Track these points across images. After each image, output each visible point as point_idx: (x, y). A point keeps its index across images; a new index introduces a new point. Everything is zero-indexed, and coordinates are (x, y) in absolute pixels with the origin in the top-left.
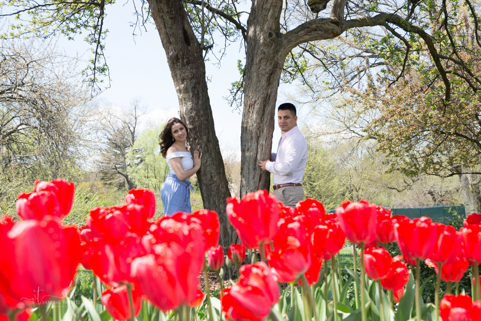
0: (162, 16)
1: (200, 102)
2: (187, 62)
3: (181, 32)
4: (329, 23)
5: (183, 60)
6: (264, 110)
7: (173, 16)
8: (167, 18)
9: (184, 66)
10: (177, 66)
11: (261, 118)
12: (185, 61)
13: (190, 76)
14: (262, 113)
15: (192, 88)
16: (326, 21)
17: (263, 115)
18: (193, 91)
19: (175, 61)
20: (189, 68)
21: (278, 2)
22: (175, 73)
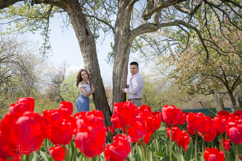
0: (76, 23)
1: (94, 62)
2: (88, 43)
3: (84, 30)
4: (152, 25)
5: (86, 43)
6: (123, 65)
7: (81, 23)
8: (78, 23)
9: (86, 45)
10: (83, 45)
11: (122, 69)
12: (87, 43)
13: (89, 50)
14: (122, 67)
15: (90, 55)
16: (151, 24)
17: (123, 67)
18: (90, 57)
19: (82, 43)
20: (89, 46)
21: (129, 16)
22: (82, 48)
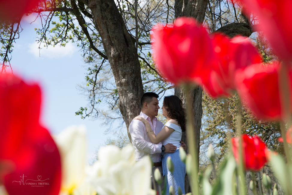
0: (106, 23)
1: (139, 93)
2: (127, 60)
3: (122, 35)
4: (243, 26)
5: (124, 59)
6: (194, 98)
7: (115, 22)
8: (110, 23)
9: (125, 63)
10: (119, 63)
11: (193, 105)
12: (126, 59)
13: (131, 72)
14: (193, 100)
15: (133, 81)
16: (240, 25)
17: (194, 102)
18: (133, 84)
19: (117, 60)
20: (129, 65)
21: (203, 9)
22: (116, 69)
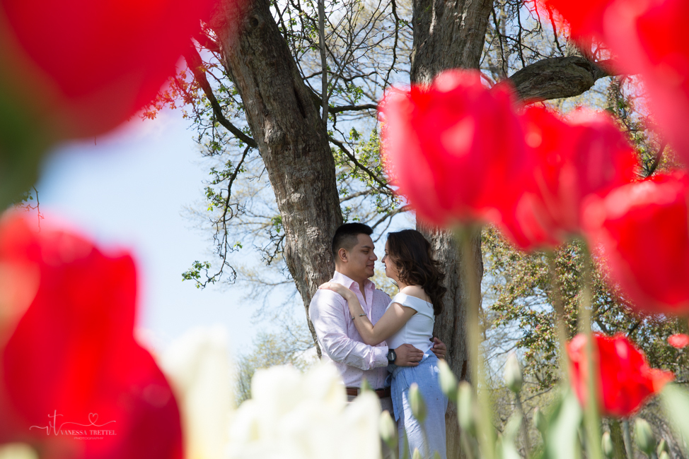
0: (251, 62)
1: (333, 226)
2: (304, 149)
3: (290, 90)
4: (574, 65)
5: (296, 146)
7: (274, 61)
8: (261, 64)
9: (299, 157)
10: (284, 157)
12: (300, 147)
13: (312, 177)
15: (317, 199)
16: (567, 62)
18: (318, 206)
19: (279, 148)
20: (309, 161)
21: (481, 27)
22: (278, 171)
